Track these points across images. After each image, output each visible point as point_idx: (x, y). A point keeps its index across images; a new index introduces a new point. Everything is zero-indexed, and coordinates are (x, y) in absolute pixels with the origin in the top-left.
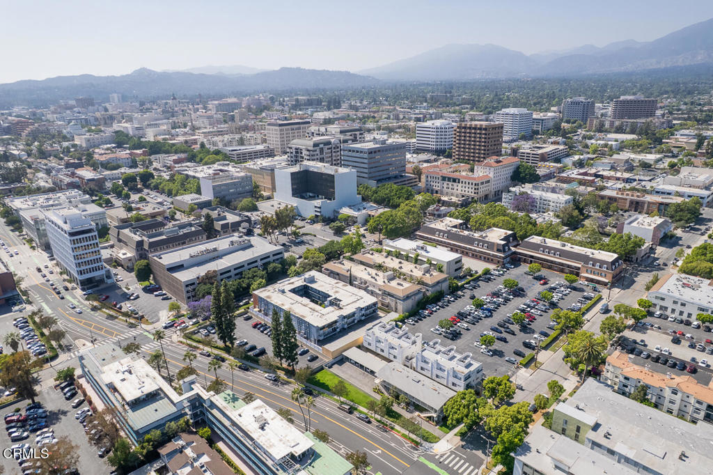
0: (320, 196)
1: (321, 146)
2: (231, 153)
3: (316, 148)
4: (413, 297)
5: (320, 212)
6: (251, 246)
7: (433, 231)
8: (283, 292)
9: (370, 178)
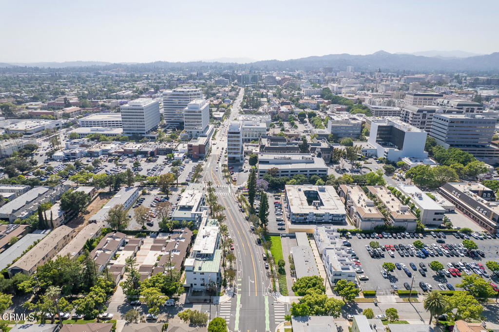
0: (395, 146)
1: (424, 112)
2: (373, 109)
3: (419, 113)
4: (374, 222)
5: (387, 156)
6: (313, 162)
7: (451, 189)
8: (300, 190)
9: (447, 142)
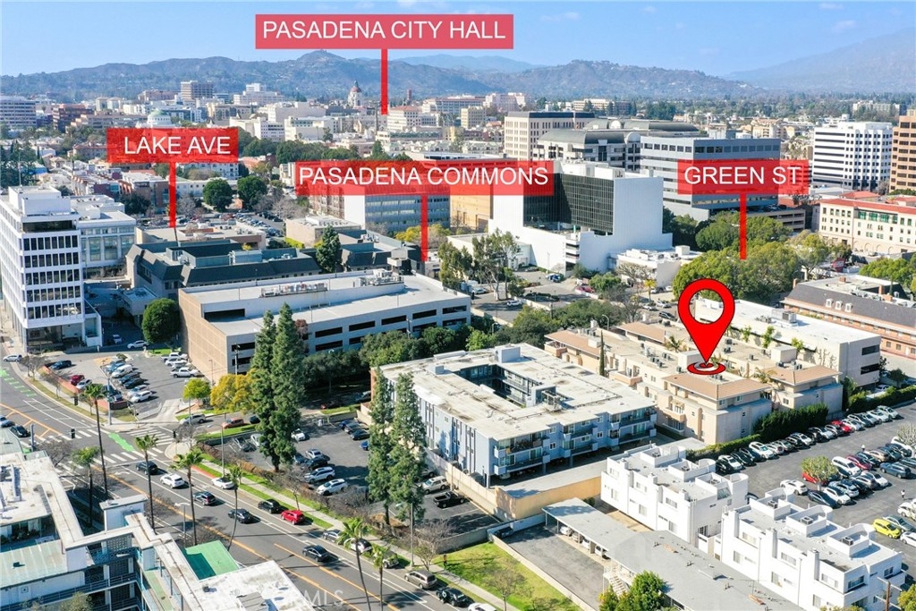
1: (603, 143)
3: (590, 146)
5: (577, 256)
6: (407, 290)
7: (819, 296)
